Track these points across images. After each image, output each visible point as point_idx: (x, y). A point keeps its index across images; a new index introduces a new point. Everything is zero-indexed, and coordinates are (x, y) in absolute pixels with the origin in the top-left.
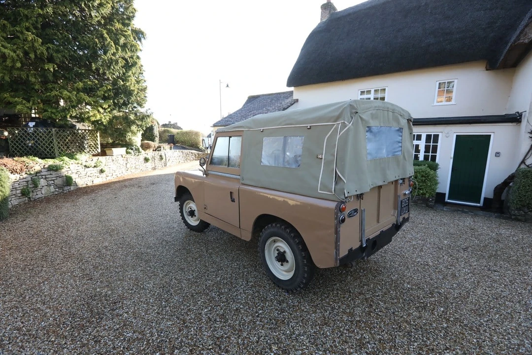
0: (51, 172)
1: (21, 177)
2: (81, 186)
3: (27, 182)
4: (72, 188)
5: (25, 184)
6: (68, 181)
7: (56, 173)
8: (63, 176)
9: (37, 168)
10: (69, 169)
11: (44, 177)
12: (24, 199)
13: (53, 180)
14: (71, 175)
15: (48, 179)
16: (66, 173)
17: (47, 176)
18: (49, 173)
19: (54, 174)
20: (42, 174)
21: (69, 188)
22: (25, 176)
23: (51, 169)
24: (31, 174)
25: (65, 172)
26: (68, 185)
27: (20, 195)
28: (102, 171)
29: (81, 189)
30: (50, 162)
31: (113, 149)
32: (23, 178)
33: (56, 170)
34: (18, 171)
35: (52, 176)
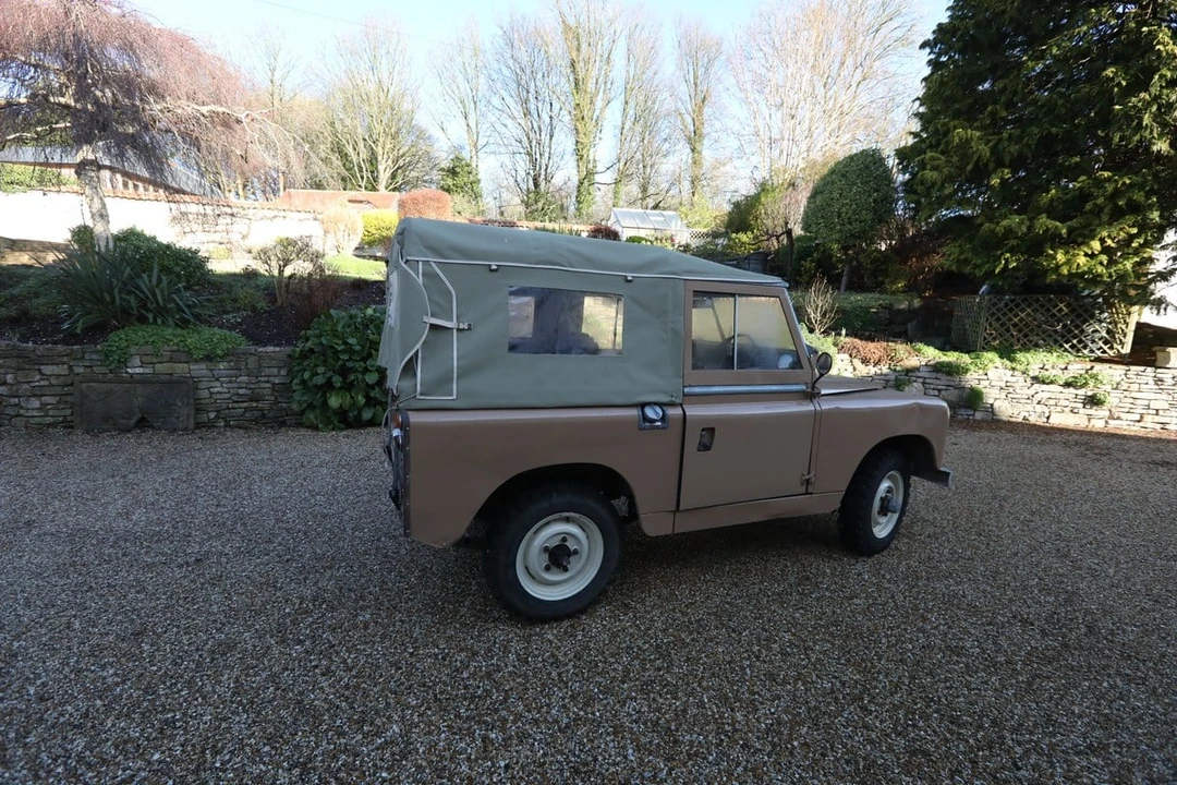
0: (939, 375)
1: (879, 372)
2: (1004, 418)
3: (887, 381)
4: (979, 415)
5: (882, 383)
6: (973, 398)
7: (948, 378)
8: (964, 388)
9: (913, 362)
10: (986, 377)
11: (921, 380)
13: (939, 390)
14: (984, 391)
15: (927, 386)
16: (974, 384)
17: (927, 381)
18: (934, 375)
19: (944, 379)
20: (919, 374)
21: (972, 412)
22: (885, 370)
23: (939, 368)
24: (895, 370)
25: (972, 379)
26: (969, 407)
28: (1093, 401)
29: (999, 421)
30: (952, 357)
31: (1170, 349)
32: (881, 374)
33: (949, 373)
34: (872, 361)
35: (938, 382)
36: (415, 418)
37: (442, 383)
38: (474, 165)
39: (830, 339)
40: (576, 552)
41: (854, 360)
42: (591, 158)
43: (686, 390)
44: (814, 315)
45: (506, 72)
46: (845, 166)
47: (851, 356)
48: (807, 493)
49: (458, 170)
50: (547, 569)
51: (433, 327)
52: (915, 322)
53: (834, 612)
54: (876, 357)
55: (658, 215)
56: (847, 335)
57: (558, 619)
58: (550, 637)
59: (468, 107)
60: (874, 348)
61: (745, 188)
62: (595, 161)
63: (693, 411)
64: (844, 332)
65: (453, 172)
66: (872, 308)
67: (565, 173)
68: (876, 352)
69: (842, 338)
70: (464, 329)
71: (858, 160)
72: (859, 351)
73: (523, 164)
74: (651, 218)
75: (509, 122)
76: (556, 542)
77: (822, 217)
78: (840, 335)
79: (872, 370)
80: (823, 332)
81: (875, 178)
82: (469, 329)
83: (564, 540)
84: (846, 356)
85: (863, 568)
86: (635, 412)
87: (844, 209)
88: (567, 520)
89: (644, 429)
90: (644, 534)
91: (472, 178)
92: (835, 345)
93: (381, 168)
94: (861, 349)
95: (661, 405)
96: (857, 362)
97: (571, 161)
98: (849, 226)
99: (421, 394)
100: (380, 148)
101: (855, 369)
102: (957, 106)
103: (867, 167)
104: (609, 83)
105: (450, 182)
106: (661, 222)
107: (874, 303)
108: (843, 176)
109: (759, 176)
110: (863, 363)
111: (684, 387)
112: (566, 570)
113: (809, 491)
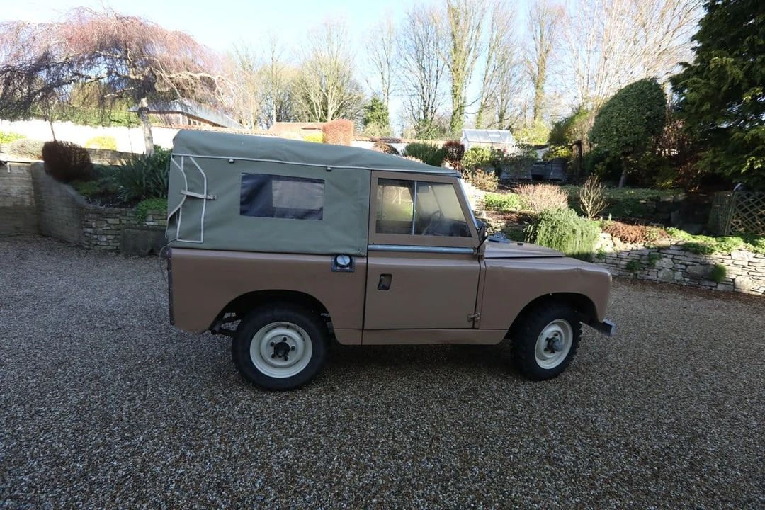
0: (687, 253)
1: (636, 248)
2: (745, 291)
3: (642, 256)
4: (721, 287)
5: (637, 257)
6: (717, 273)
7: (695, 256)
8: (708, 264)
9: (665, 242)
10: (729, 257)
11: (671, 256)
12: (628, 274)
13: (687, 266)
14: (727, 268)
15: (676, 261)
16: (718, 262)
17: (676, 257)
18: (683, 253)
19: (691, 257)
20: (669, 252)
21: (715, 285)
22: (640, 247)
23: (686, 248)
24: (648, 248)
25: (716, 258)
26: (712, 280)
27: (623, 267)
29: (739, 293)
30: (700, 240)
32: (637, 250)
33: (696, 252)
34: (629, 239)
35: (686, 259)
36: (175, 252)
37: (193, 232)
38: (385, 103)
39: (598, 223)
40: (293, 349)
41: (614, 238)
42: (463, 96)
43: (370, 247)
44: (588, 205)
45: (409, 42)
46: (626, 92)
47: (612, 235)
48: (473, 328)
49: (375, 107)
50: (273, 357)
51: (188, 197)
52: (677, 212)
53: (476, 416)
54: (633, 237)
55: (496, 133)
56: (612, 219)
57: (281, 390)
58: (269, 401)
59: (384, 66)
60: (633, 230)
61: (566, 112)
62: (465, 98)
63: (373, 261)
64: (610, 217)
65: (372, 109)
66: (642, 199)
67: (444, 107)
68: (634, 232)
69: (608, 222)
70: (210, 200)
71: (637, 87)
72: (619, 232)
73: (417, 102)
74: (490, 135)
75: (410, 75)
76: (279, 340)
77: (604, 131)
78: (607, 219)
79: (629, 246)
80: (594, 217)
81: (649, 100)
82: (214, 199)
83: (285, 339)
84: (609, 235)
85: (523, 389)
86: (330, 260)
87: (621, 125)
88: (288, 327)
89: (336, 271)
90: (339, 343)
91: (383, 112)
92: (601, 226)
93: (329, 108)
94: (621, 230)
95: (350, 256)
96: (617, 240)
97: (449, 97)
98: (625, 138)
99: (179, 238)
100: (330, 95)
101: (614, 245)
102: (722, 39)
103: (643, 92)
104: (478, 44)
105: (369, 115)
106: (498, 138)
107: (643, 197)
108: (623, 99)
109: (576, 104)
110: (621, 240)
111: (368, 244)
112: (286, 359)
113: (475, 327)
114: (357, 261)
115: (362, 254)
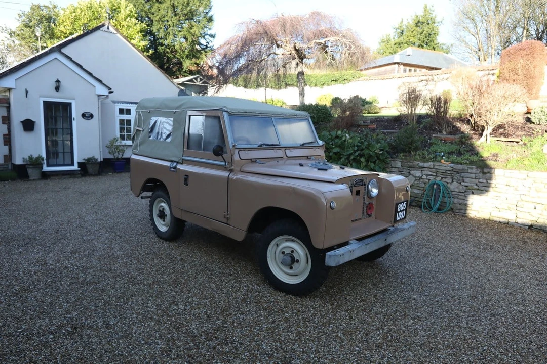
37: (137, 147)
40: (166, 215)
48: (227, 224)
50: (160, 217)
51: (137, 130)
57: (162, 238)
82: (144, 131)
83: (164, 209)
86: (168, 164)
89: (171, 171)
95: (177, 162)
99: (133, 149)
111: (183, 156)
112: (164, 221)
113: (229, 223)
114: (179, 166)
115: (180, 161)
